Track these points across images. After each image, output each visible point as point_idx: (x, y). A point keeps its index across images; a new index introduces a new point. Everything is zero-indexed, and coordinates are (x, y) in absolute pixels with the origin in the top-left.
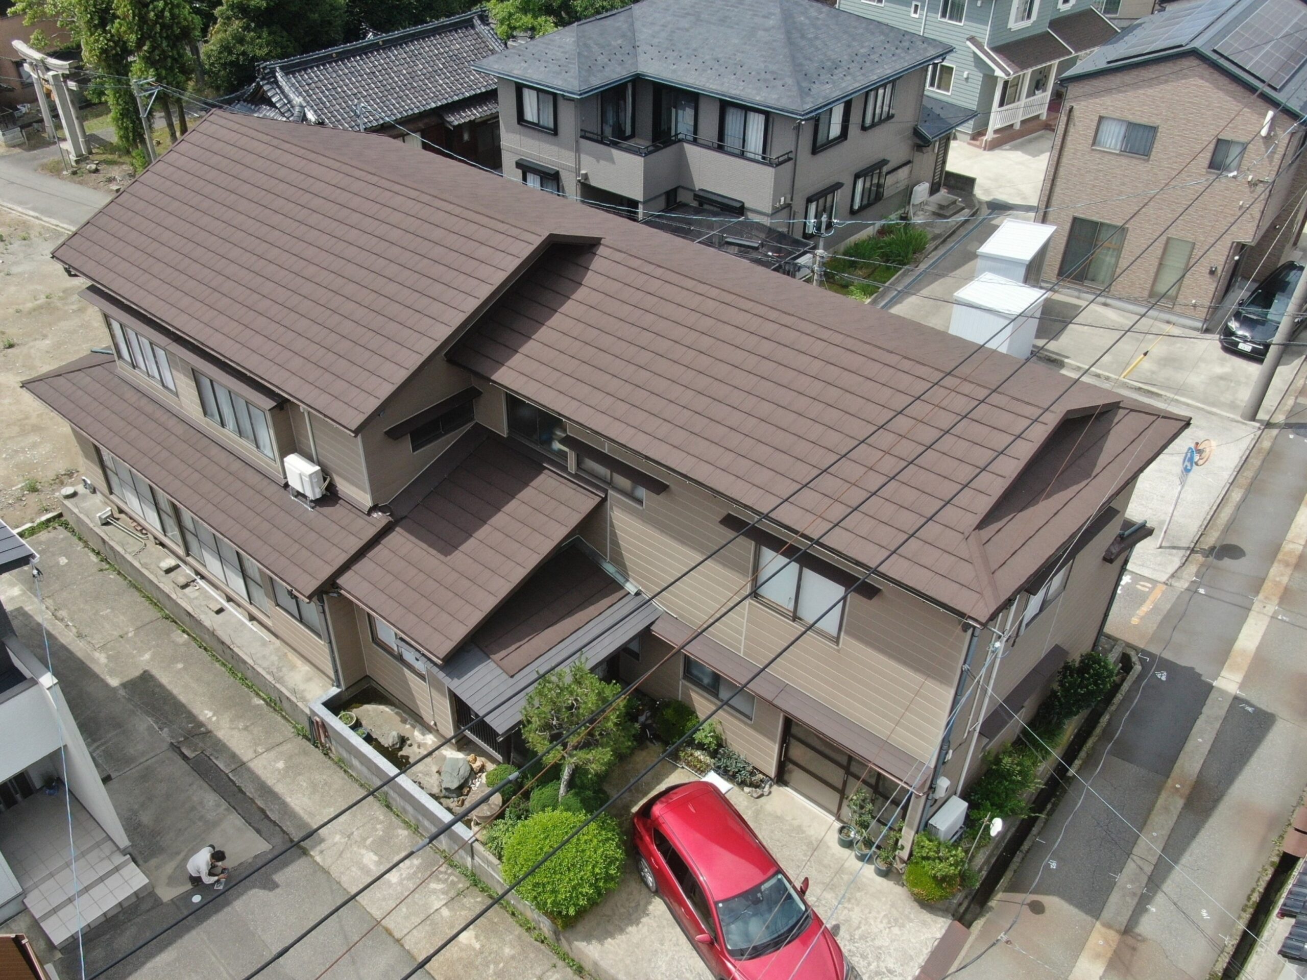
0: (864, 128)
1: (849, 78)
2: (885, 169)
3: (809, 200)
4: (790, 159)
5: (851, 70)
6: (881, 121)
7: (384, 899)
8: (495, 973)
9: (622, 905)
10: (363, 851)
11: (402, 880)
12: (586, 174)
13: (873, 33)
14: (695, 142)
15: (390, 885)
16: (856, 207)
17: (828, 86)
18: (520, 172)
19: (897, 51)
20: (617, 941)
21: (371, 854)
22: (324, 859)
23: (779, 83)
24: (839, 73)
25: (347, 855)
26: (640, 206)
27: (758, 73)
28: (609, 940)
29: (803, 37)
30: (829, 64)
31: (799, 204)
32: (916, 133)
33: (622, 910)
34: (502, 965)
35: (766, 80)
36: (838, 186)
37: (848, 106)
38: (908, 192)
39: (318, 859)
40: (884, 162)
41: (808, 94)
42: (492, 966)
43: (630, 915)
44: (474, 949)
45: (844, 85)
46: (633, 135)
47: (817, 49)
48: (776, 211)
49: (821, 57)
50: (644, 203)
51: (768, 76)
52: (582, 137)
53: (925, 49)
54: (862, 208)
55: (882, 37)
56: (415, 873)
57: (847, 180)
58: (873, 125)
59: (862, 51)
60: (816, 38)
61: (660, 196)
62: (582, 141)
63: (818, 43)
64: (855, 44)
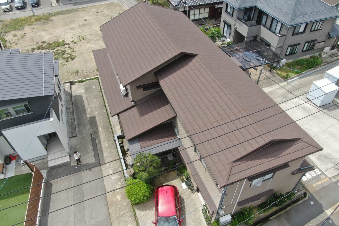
0: (311, 31)
1: (308, 18)
2: (316, 42)
3: (289, 47)
4: (285, 36)
5: (310, 16)
6: (317, 30)
7: (109, 182)
8: (119, 208)
9: (149, 205)
10: (111, 170)
11: (114, 179)
12: (236, 27)
13: (322, 6)
14: (265, 26)
15: (111, 179)
16: (304, 50)
17: (301, 19)
18: (224, 23)
19: (327, 13)
20: (143, 212)
21: (112, 171)
22: (103, 169)
23: (287, 16)
24: (306, 16)
25: (108, 169)
26: (246, 38)
27: (284, 12)
28: (142, 211)
29: (300, 4)
30: (304, 13)
31: (285, 47)
32: (329, 34)
33: (148, 206)
34: (121, 206)
35: (284, 14)
36: (299, 44)
37: (307, 25)
38: (322, 49)
39: (102, 168)
40: (316, 40)
41: (293, 21)
42: (119, 206)
43: (149, 208)
44: (118, 200)
45: (306, 19)
46: (252, 20)
47: (303, 8)
48: (277, 48)
49: (303, 11)
50: (247, 38)
51: (286, 14)
52: (237, 18)
53: (336, 13)
54: (306, 51)
55: (324, 8)
56: (118, 179)
57: (302, 43)
58: (314, 30)
59: (316, 11)
60: (304, 5)
61: (251, 37)
62: (237, 20)
63: (304, 7)
64: (315, 9)
